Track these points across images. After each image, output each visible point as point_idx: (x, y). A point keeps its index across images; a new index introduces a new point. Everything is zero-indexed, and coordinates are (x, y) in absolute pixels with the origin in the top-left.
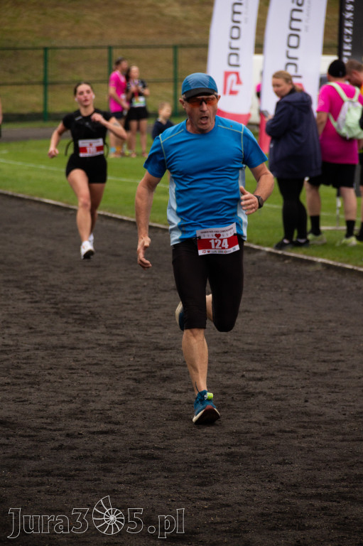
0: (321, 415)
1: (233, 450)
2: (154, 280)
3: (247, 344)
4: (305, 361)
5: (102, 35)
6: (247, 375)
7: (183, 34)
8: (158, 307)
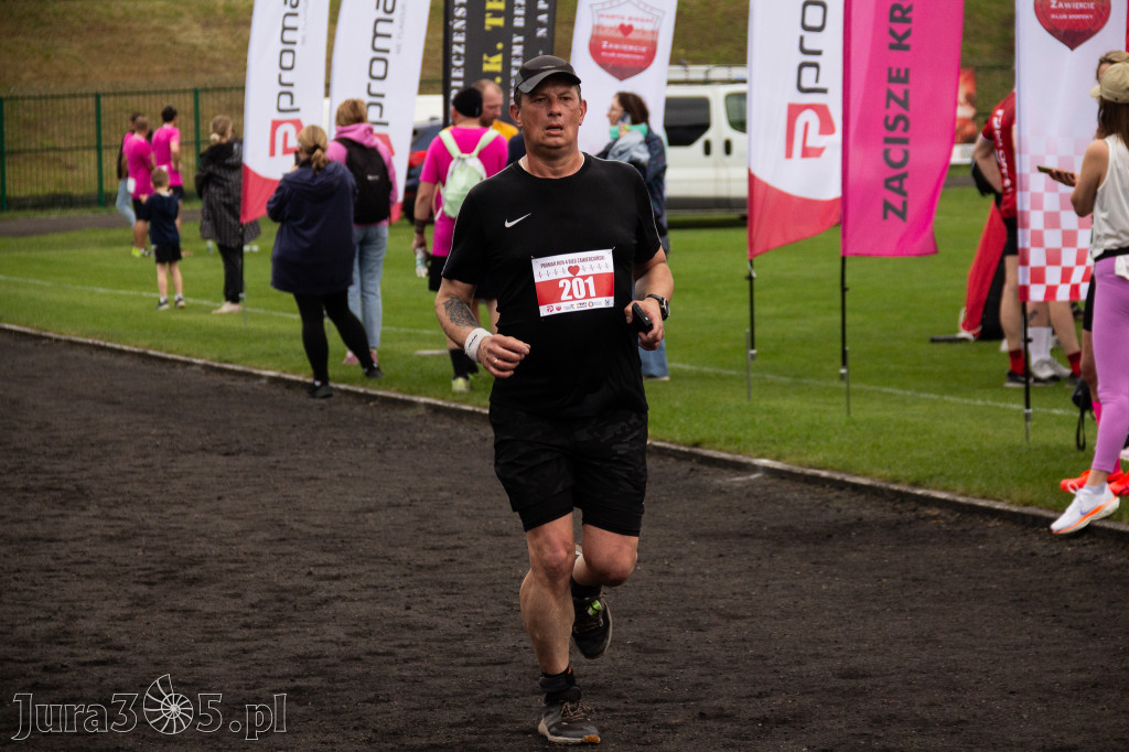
0: (430, 629)
1: (299, 683)
2: (172, 436)
3: (314, 526)
4: (405, 549)
5: (84, 76)
6: (316, 572)
7: (208, 72)
8: (179, 476)
